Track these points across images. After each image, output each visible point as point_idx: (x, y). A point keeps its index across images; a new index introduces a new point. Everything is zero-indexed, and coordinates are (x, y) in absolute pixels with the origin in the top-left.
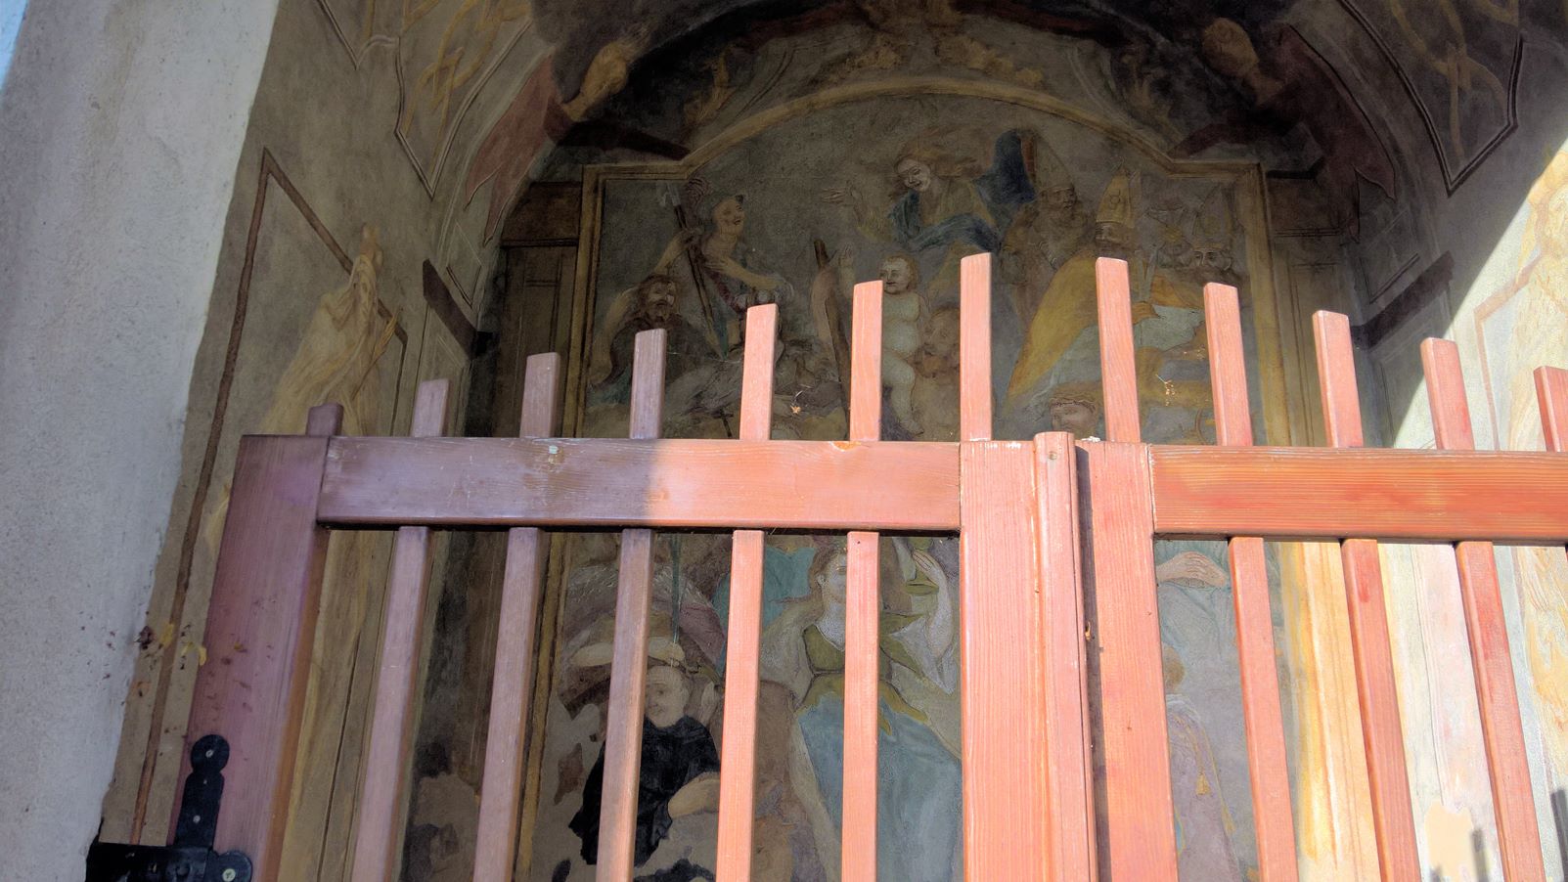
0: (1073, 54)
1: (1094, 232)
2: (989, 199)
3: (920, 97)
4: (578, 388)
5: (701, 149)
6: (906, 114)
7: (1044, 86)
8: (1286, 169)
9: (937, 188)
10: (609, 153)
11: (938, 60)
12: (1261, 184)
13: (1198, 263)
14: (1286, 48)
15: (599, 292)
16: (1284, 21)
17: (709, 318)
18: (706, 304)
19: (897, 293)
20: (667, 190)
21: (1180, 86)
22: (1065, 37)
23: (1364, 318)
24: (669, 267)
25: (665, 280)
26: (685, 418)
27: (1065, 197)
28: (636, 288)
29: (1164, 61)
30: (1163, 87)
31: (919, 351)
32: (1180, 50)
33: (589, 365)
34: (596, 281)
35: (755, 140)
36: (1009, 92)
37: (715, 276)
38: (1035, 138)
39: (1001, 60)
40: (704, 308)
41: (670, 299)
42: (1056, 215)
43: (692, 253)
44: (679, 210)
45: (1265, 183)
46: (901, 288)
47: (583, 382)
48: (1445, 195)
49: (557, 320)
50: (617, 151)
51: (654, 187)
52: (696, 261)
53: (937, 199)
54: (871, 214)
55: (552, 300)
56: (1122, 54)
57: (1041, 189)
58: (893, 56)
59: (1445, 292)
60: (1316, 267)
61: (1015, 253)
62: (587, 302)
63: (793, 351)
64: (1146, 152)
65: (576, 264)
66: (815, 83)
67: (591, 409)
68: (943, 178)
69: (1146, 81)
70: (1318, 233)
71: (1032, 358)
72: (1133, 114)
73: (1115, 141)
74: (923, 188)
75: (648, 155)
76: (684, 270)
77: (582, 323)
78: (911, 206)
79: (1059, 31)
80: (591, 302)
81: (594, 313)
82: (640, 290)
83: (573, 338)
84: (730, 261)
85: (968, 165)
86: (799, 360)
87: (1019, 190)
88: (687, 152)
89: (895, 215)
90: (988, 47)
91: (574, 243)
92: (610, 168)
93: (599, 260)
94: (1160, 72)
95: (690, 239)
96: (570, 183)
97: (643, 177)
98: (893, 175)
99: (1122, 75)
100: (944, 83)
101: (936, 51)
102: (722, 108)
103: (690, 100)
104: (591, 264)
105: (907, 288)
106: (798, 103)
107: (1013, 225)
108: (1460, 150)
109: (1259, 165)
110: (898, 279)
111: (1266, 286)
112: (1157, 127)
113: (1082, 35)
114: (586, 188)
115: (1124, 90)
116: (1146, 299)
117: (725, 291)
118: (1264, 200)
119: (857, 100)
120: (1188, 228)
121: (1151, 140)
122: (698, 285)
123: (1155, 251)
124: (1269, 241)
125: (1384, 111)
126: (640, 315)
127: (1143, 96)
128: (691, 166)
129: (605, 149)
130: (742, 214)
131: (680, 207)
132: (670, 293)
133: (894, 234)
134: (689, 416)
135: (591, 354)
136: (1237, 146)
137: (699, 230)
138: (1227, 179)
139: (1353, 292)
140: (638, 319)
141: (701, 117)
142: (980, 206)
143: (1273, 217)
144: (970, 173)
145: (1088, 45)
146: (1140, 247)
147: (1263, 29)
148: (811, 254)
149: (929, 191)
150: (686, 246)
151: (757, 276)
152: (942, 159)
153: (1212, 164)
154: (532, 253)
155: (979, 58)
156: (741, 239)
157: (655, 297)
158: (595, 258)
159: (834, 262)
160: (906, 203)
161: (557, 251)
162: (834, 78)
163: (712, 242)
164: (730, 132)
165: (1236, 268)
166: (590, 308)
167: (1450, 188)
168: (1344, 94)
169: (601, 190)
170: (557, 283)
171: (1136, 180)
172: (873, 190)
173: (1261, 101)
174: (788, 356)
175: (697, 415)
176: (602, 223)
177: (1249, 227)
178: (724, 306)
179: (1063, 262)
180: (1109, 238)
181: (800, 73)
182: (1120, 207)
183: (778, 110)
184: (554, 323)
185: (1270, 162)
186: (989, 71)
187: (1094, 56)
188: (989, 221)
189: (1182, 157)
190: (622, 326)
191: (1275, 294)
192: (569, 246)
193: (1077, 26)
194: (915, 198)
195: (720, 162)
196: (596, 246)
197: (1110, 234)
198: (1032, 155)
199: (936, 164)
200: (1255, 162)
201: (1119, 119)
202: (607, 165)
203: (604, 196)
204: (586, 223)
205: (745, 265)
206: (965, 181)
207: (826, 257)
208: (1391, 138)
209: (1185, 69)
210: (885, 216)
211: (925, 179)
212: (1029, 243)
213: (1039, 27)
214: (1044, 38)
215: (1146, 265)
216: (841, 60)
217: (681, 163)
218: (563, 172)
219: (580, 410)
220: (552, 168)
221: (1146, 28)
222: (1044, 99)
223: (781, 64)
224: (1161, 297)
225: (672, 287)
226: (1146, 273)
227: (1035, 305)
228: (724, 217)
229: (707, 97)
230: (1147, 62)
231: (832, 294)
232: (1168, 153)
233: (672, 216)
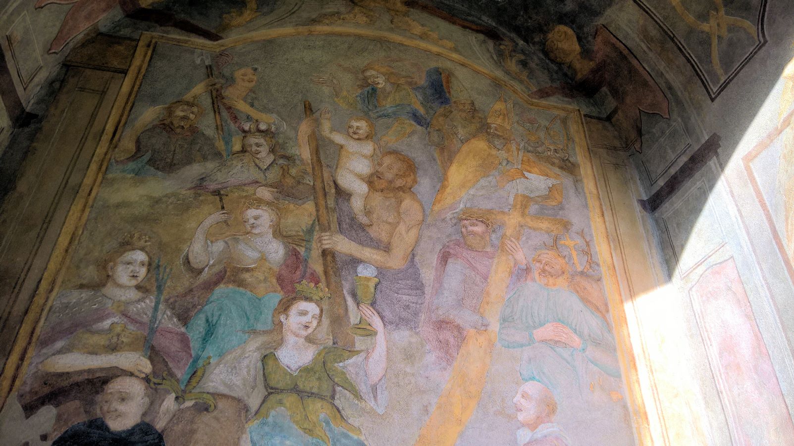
0: (474, 39)
1: (486, 127)
2: (421, 99)
3: (381, 42)
4: (103, 161)
5: (230, 39)
6: (371, 47)
7: (455, 50)
8: (594, 114)
9: (389, 88)
10: (163, 28)
11: (393, 26)
12: (581, 119)
13: (549, 154)
15: (136, 104)
17: (220, 132)
18: (219, 123)
19: (359, 139)
20: (202, 55)
21: (532, 65)
22: (468, 30)
23: (647, 195)
24: (195, 97)
25: (190, 104)
26: (188, 192)
27: (468, 107)
28: (166, 106)
29: (523, 52)
30: (524, 64)
31: (372, 175)
32: (532, 48)
33: (116, 147)
34: (136, 96)
35: (271, 41)
36: (435, 49)
37: (229, 108)
38: (450, 75)
39: (430, 33)
40: (217, 126)
41: (192, 116)
42: (464, 115)
43: (214, 93)
44: (209, 68)
45: (583, 120)
46: (361, 137)
47: (108, 157)
49: (96, 115)
50: (170, 28)
51: (193, 53)
52: (217, 97)
53: (389, 93)
54: (345, 93)
55: (96, 102)
56: (501, 44)
57: (454, 100)
58: (365, 19)
60: (617, 166)
61: (437, 130)
62: (124, 108)
63: (281, 161)
64: (515, 92)
65: (122, 85)
66: (314, 21)
67: (110, 176)
68: (394, 84)
69: (513, 59)
70: (615, 148)
71: (448, 190)
72: (507, 73)
73: (497, 84)
74: (380, 86)
75: (192, 35)
76: (207, 102)
77: (117, 119)
78: (371, 95)
79: (464, 27)
80: (128, 108)
81: (128, 116)
82: (169, 108)
83: (107, 128)
84: (242, 102)
85: (409, 80)
86: (286, 168)
87: (440, 97)
88: (221, 38)
89: (360, 96)
90: (423, 25)
91: (125, 72)
92: (163, 36)
93: (141, 85)
94: (523, 57)
95: (215, 85)
96: (130, 39)
97: (187, 45)
98: (361, 76)
99: (501, 54)
100: (396, 38)
101: (392, 22)
102: (250, 21)
103: (229, 13)
104: (133, 87)
105: (367, 137)
106: (301, 29)
107: (436, 115)
109: (579, 110)
110: (361, 132)
111: (589, 171)
112: (521, 82)
113: (478, 31)
114: (141, 43)
115: (502, 60)
116: (519, 167)
117: (235, 119)
118: (583, 127)
119: (340, 35)
120: (542, 134)
121: (518, 87)
122: (215, 112)
124: (588, 149)
126: (165, 122)
127: (513, 65)
128: (223, 46)
129: (161, 26)
130: (255, 78)
131: (210, 66)
132: (193, 113)
133: (359, 106)
134: (192, 191)
135: (119, 140)
136: (566, 99)
137: (223, 81)
138: (563, 114)
140: (164, 124)
141: (234, 23)
142: (416, 103)
143: (589, 137)
144: (410, 84)
145: (481, 37)
146: (514, 140)
148: (301, 107)
149: (384, 89)
150: (210, 88)
151: (260, 113)
152: (392, 73)
153: (553, 105)
154: (88, 72)
155: (418, 29)
156: (252, 91)
157: (179, 113)
158: (138, 83)
159: (317, 114)
160: (368, 92)
161: (108, 75)
162: (327, 22)
163: (230, 89)
164: (254, 34)
165: (571, 159)
166: (126, 113)
169: (153, 47)
170: (103, 93)
171: (510, 105)
172: (347, 81)
174: (277, 164)
175: (199, 191)
176: (149, 65)
177: (577, 140)
178: (233, 126)
179: (467, 140)
180: (495, 132)
181: (305, 15)
182: (501, 117)
183: (288, 30)
184: (93, 116)
185: (585, 110)
186: (423, 37)
187: (484, 42)
188: (422, 111)
189: (536, 98)
190: (150, 126)
191: (594, 176)
192: (118, 73)
193: (474, 27)
194: (374, 90)
195: (244, 48)
196: (141, 76)
197: (496, 130)
198: (448, 82)
199: (388, 76)
200: (578, 108)
201: (499, 74)
202: (161, 34)
203: (154, 50)
204: (137, 62)
205: (252, 105)
206: (406, 87)
207: (312, 111)
209: (535, 58)
210: (354, 95)
211: (381, 82)
212: (446, 126)
213: (454, 23)
214: (454, 28)
215: (518, 150)
216: (333, 14)
217: (215, 43)
218: (125, 32)
219: (100, 175)
220: (118, 28)
221: (513, 35)
222: (455, 56)
223: (293, 9)
224: (529, 169)
225: (195, 109)
226: (518, 153)
227: (450, 160)
228: (242, 77)
229: (241, 14)
230: (514, 51)
231: (314, 133)
232: (528, 95)
233: (204, 70)
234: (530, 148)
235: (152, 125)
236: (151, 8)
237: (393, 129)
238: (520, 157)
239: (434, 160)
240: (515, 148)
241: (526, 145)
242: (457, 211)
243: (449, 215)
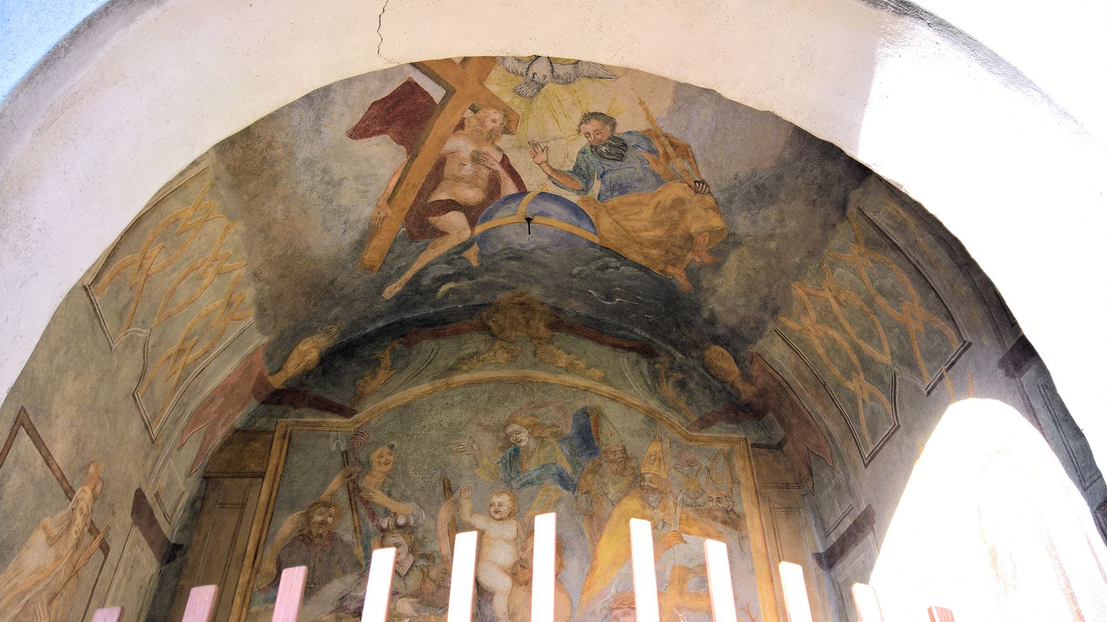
0: (624, 361)
1: (640, 479)
2: (568, 454)
3: (523, 382)
4: (246, 591)
5: (366, 411)
6: (513, 393)
7: (605, 380)
8: (763, 442)
9: (532, 445)
10: (297, 411)
11: (536, 360)
12: (748, 451)
13: (711, 505)
14: (756, 366)
15: (275, 513)
16: (754, 350)
17: (358, 535)
18: (357, 524)
19: (501, 519)
20: (337, 439)
21: (692, 385)
22: (618, 350)
23: (823, 547)
24: (332, 495)
25: (327, 505)
26: (329, 617)
27: (619, 455)
28: (304, 511)
29: (681, 369)
30: (682, 385)
31: (515, 564)
32: (691, 362)
33: (257, 572)
34: (274, 505)
35: (406, 406)
36: (582, 382)
37: (366, 503)
38: (600, 414)
39: (577, 362)
40: (355, 528)
41: (330, 520)
42: (614, 467)
43: (351, 484)
44: (345, 454)
45: (751, 452)
46: (504, 515)
47: (251, 585)
48: (864, 467)
49: (237, 536)
50: (304, 410)
51: (328, 437)
52: (353, 491)
53: (532, 452)
54: (485, 461)
55: (236, 520)
56: (655, 362)
57: (604, 448)
58: (506, 356)
59: (872, 532)
60: (789, 510)
61: (585, 493)
62: (264, 520)
63: (421, 562)
64: (672, 426)
65: (260, 491)
66: (452, 370)
67: (254, 609)
68: (537, 438)
69: (670, 381)
70: (788, 486)
71: (598, 572)
72: (663, 401)
73: (651, 418)
74: (523, 444)
75: (327, 414)
76: (343, 498)
77: (258, 537)
78: (513, 456)
79: (615, 346)
80: (267, 521)
81: (268, 530)
82: (307, 513)
83: (248, 549)
84: (379, 492)
85: (555, 430)
86: (426, 570)
87: (588, 448)
88: (355, 412)
89: (502, 462)
90: (569, 353)
91: (262, 476)
92: (297, 422)
93: (278, 490)
94: (680, 376)
95: (351, 475)
96: (266, 431)
97: (322, 429)
98: (502, 434)
99: (655, 376)
100: (540, 375)
101: (535, 354)
102: (385, 383)
103: (363, 377)
104: (272, 492)
105: (509, 515)
106: (438, 383)
107: (584, 473)
108: (868, 439)
109: (746, 439)
110: (503, 509)
111: (757, 523)
112: (678, 410)
113: (630, 349)
114: (277, 435)
115: (657, 385)
116: (677, 529)
117: (373, 515)
118: (751, 462)
119: (479, 383)
120: (702, 479)
121: (675, 418)
122: (352, 511)
123: (681, 495)
124: (756, 491)
125: (819, 410)
126: (305, 532)
127: (669, 390)
128: (358, 422)
129: (295, 408)
130: (392, 458)
131: (346, 451)
132: (330, 515)
133: (501, 475)
134: (333, 615)
135: (261, 563)
136: (731, 426)
137: (358, 469)
138: (726, 447)
139: (814, 529)
140: (302, 535)
141: (369, 389)
142: (561, 458)
143: (758, 474)
144: (555, 435)
145: (633, 356)
146: (671, 492)
147: (742, 354)
148: (439, 488)
149: (527, 447)
150: (347, 480)
151: (398, 503)
152: (536, 424)
153: (715, 437)
154: (227, 482)
155: (563, 360)
156: (388, 475)
157: (318, 518)
158: (276, 487)
159: (456, 495)
160: (510, 454)
161: (247, 481)
162: (465, 368)
163: (367, 477)
164: (389, 400)
165: (736, 509)
166: (266, 527)
167: (866, 462)
168: (795, 397)
169: (288, 437)
170: (243, 505)
171: (666, 445)
172: (487, 442)
173: (743, 397)
174: (417, 567)
175: (340, 614)
176: (286, 462)
177: (743, 480)
178: (371, 526)
179: (619, 500)
180: (650, 484)
181: (441, 363)
182: (657, 462)
183: (425, 387)
184: (235, 536)
185: (753, 437)
186: (570, 369)
187: (637, 362)
188: (568, 469)
189: (696, 431)
190: (289, 540)
191: (763, 528)
192: (257, 477)
193: (626, 344)
194: (517, 451)
195: (379, 420)
196: (278, 478)
197: (651, 482)
198: (597, 425)
199: (532, 428)
200: (743, 437)
201: (654, 404)
202: (295, 419)
203: (290, 442)
204: (273, 461)
205: (390, 495)
206: (551, 440)
207: (451, 491)
208: (826, 427)
209: (695, 374)
210: (495, 462)
211: (523, 438)
212: (596, 486)
213: (602, 343)
214: (605, 350)
215: (676, 505)
216: (471, 356)
217: (350, 420)
218: (261, 423)
219: (245, 610)
220: (253, 420)
221: (669, 347)
222: (604, 388)
223: (429, 357)
224: (687, 529)
225: (333, 510)
226: (676, 510)
227: (600, 531)
228: (378, 459)
229: (374, 376)
230: (671, 369)
231: (453, 519)
232: (687, 428)
233: (339, 458)
234: (689, 501)
235: (291, 538)
236: (284, 387)
237: (538, 499)
238: (678, 514)
239: (582, 533)
240: (672, 503)
241: (685, 497)
242: (608, 597)
243: (599, 606)
